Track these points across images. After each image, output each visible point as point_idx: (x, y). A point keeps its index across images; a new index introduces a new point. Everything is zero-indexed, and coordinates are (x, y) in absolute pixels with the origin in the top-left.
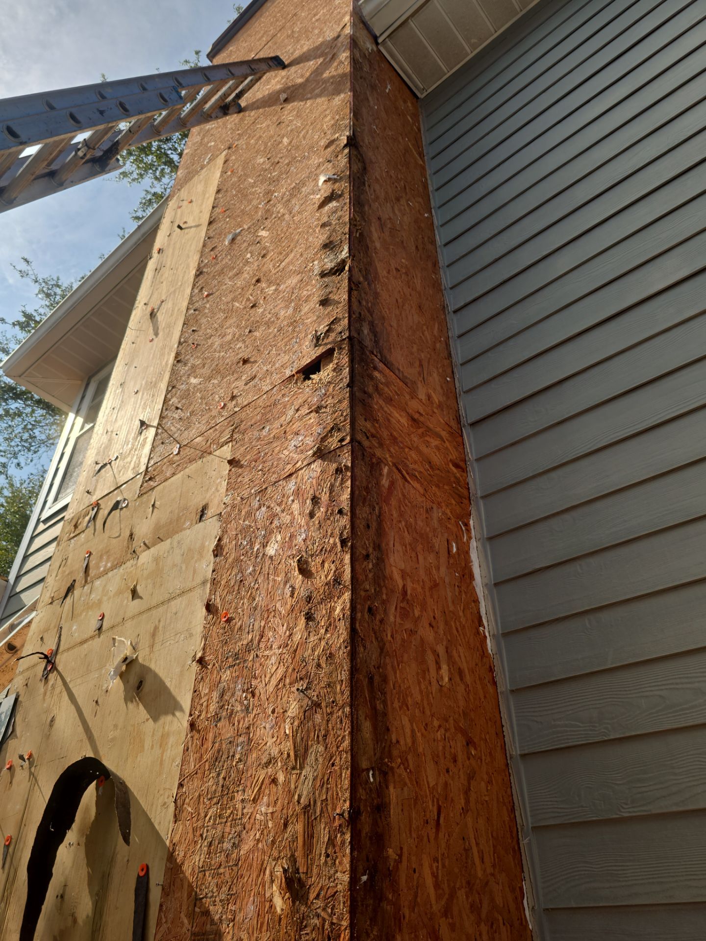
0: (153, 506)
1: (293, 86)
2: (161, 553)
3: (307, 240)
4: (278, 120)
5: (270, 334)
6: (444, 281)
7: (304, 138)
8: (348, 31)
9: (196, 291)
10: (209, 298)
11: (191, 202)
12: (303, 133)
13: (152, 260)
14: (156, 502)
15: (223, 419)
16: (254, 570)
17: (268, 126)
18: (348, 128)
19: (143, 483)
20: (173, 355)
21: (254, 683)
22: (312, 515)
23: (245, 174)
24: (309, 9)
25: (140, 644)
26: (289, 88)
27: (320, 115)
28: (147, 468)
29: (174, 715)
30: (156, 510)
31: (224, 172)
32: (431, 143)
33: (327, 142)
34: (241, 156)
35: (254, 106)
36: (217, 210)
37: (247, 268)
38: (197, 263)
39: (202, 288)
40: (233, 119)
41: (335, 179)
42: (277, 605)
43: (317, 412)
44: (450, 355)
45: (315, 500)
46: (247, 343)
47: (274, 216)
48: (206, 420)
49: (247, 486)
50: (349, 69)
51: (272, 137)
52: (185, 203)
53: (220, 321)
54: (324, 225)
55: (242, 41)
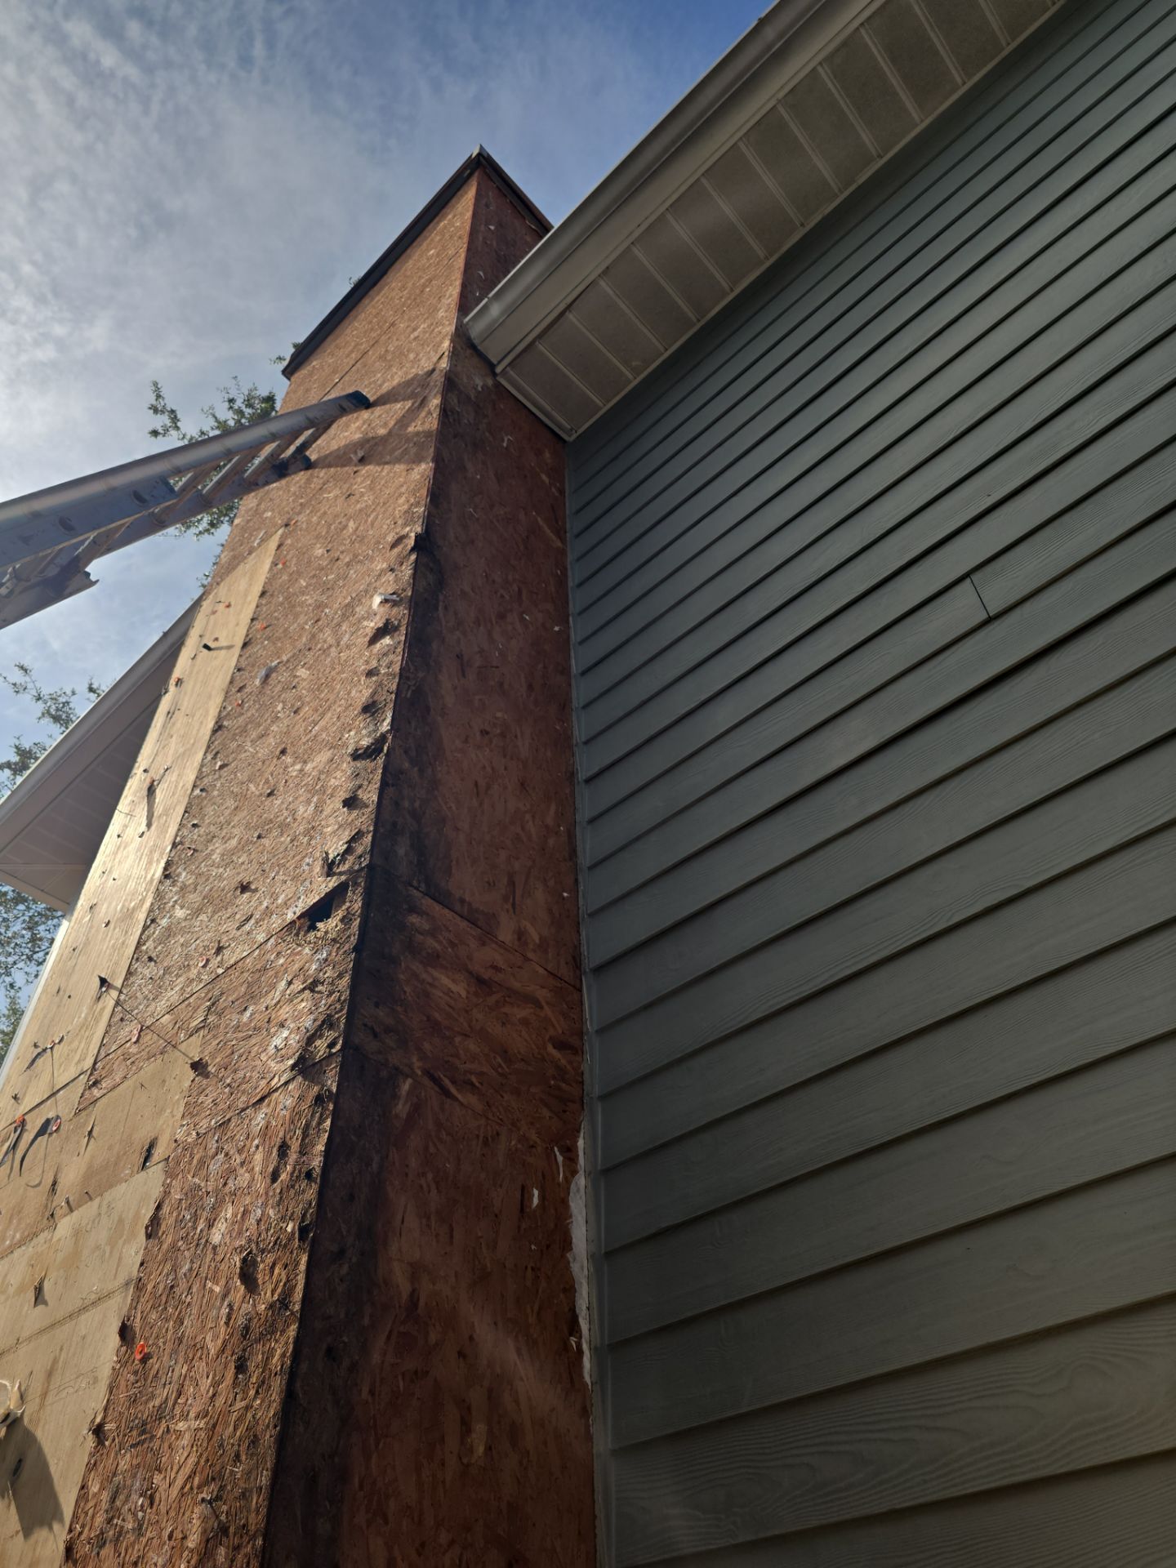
0: (90, 1132)
1: (373, 438)
2: (84, 1223)
3: (349, 693)
4: (347, 491)
5: (282, 843)
6: (576, 733)
7: (372, 524)
8: (444, 364)
9: (209, 757)
10: (222, 771)
11: (228, 606)
12: (372, 516)
13: (167, 695)
14: (95, 1128)
15: (202, 985)
16: (191, 1269)
17: (336, 497)
18: (421, 520)
19: (85, 1090)
20: (162, 864)
21: (157, 1479)
22: (275, 1176)
23: (298, 571)
24: (409, 320)
25: (31, 1390)
26: (368, 441)
27: (395, 492)
28: (95, 1063)
29: (51, 1528)
30: (92, 1140)
31: (275, 564)
32: (578, 511)
33: (396, 537)
34: (298, 540)
35: (326, 462)
36: (258, 625)
37: (274, 728)
38: (218, 710)
39: (217, 753)
40: (300, 477)
41: (394, 601)
42: (207, 1338)
43: (312, 991)
44: (573, 853)
45: (283, 1149)
46: (252, 857)
47: (319, 646)
48: (181, 986)
49: (208, 1113)
50: (436, 426)
51: (337, 516)
52: (221, 607)
53: (228, 811)
54: (370, 674)
55: (329, 354)
